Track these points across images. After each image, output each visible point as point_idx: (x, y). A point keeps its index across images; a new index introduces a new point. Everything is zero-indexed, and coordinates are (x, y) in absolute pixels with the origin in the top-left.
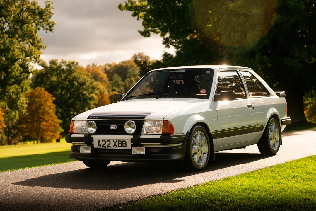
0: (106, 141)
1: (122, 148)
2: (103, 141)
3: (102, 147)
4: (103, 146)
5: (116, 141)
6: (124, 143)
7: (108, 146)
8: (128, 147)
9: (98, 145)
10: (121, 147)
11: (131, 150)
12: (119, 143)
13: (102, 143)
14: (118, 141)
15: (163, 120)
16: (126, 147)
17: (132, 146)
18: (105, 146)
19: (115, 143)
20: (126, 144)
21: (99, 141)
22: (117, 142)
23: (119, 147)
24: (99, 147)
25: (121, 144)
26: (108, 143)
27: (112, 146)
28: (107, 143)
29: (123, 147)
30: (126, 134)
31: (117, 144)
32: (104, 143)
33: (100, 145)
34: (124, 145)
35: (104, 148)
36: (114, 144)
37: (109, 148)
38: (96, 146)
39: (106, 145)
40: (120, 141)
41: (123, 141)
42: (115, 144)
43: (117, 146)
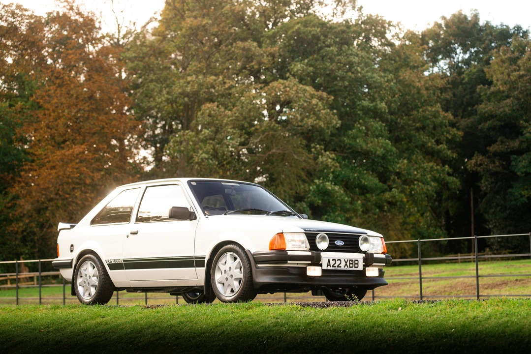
0: (337, 259)
1: (354, 269)
2: (333, 260)
3: (331, 268)
4: (333, 266)
5: (348, 260)
6: (356, 262)
7: (338, 266)
8: (360, 268)
9: (328, 265)
10: (352, 267)
11: (364, 271)
12: (351, 262)
13: (332, 263)
14: (350, 260)
17: (365, 266)
18: (335, 267)
19: (346, 263)
20: (358, 264)
21: (329, 260)
23: (350, 267)
24: (329, 268)
25: (352, 264)
27: (343, 266)
28: (338, 263)
30: (361, 251)
31: (348, 264)
32: (334, 262)
33: (330, 265)
34: (356, 266)
35: (333, 268)
37: (339, 269)
38: (325, 267)
39: (336, 265)
40: (352, 260)
41: (355, 260)
42: (346, 265)
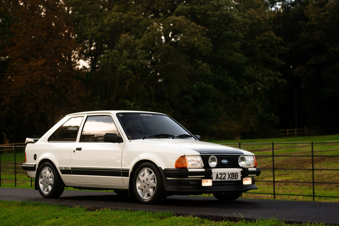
0: (223, 174)
2: (220, 174)
4: (220, 179)
5: (230, 174)
7: (224, 178)
8: (239, 179)
9: (216, 178)
10: (233, 178)
11: (241, 181)
12: (233, 175)
13: (219, 176)
14: (232, 174)
16: (237, 178)
17: (242, 177)
18: (222, 179)
20: (237, 176)
21: (217, 174)
23: (232, 178)
24: (217, 180)
25: (234, 176)
26: (224, 175)
27: (227, 179)
29: (236, 178)
31: (231, 176)
32: (221, 176)
36: (228, 176)
37: (224, 180)
38: (214, 179)
41: (236, 174)
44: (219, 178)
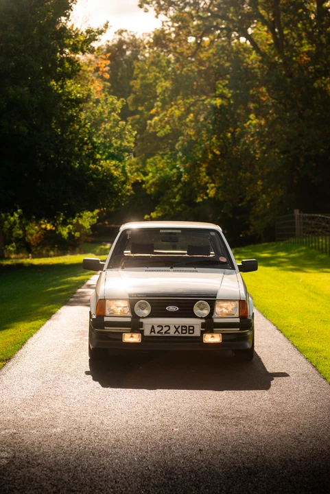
0: (164, 326)
1: (187, 335)
2: (158, 326)
3: (156, 335)
4: (158, 333)
6: (191, 328)
7: (165, 333)
8: (197, 333)
9: (151, 332)
10: (186, 333)
11: (201, 337)
13: (157, 329)
14: (182, 326)
15: (240, 301)
16: (193, 333)
17: (202, 333)
18: (162, 333)
19: (177, 329)
20: (193, 330)
21: (153, 327)
22: (180, 327)
23: (182, 333)
24: (153, 334)
25: (186, 330)
26: (167, 328)
27: (172, 332)
28: (165, 329)
29: (189, 333)
30: (196, 317)
31: (180, 330)
32: (160, 329)
33: (154, 332)
34: (191, 332)
35: (159, 335)
36: (175, 330)
37: (168, 335)
38: (147, 333)
39: (163, 331)
40: (185, 327)
41: (189, 327)
42: (177, 331)
43: (180, 332)
44: (156, 331)
